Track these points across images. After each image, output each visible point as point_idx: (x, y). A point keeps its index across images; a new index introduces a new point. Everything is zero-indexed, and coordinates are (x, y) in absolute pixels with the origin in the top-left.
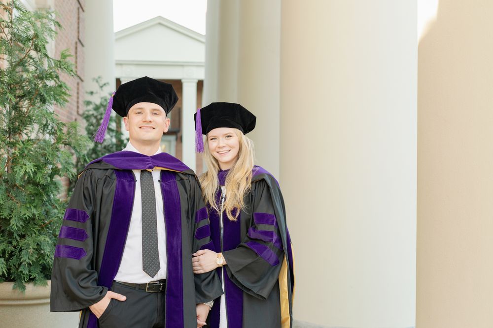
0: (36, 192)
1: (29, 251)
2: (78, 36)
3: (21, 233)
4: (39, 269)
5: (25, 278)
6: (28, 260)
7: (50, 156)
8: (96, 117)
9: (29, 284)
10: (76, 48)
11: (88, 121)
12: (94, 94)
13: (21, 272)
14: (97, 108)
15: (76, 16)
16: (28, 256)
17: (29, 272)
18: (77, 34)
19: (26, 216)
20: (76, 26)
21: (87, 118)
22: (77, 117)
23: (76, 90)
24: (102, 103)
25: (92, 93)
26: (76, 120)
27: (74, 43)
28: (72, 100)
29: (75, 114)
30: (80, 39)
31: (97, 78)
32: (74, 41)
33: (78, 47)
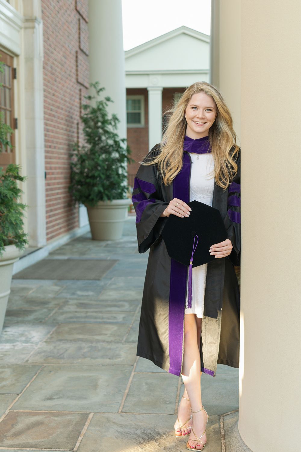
2: (80, 46)
8: (93, 120)
10: (77, 57)
14: (94, 111)
15: (77, 26)
18: (78, 44)
20: (77, 36)
21: (85, 121)
22: (80, 121)
23: (78, 96)
24: (98, 107)
25: (90, 98)
26: (78, 124)
27: (73, 52)
28: (73, 105)
29: (77, 118)
30: (81, 48)
31: (94, 84)
32: (74, 50)
33: (79, 56)
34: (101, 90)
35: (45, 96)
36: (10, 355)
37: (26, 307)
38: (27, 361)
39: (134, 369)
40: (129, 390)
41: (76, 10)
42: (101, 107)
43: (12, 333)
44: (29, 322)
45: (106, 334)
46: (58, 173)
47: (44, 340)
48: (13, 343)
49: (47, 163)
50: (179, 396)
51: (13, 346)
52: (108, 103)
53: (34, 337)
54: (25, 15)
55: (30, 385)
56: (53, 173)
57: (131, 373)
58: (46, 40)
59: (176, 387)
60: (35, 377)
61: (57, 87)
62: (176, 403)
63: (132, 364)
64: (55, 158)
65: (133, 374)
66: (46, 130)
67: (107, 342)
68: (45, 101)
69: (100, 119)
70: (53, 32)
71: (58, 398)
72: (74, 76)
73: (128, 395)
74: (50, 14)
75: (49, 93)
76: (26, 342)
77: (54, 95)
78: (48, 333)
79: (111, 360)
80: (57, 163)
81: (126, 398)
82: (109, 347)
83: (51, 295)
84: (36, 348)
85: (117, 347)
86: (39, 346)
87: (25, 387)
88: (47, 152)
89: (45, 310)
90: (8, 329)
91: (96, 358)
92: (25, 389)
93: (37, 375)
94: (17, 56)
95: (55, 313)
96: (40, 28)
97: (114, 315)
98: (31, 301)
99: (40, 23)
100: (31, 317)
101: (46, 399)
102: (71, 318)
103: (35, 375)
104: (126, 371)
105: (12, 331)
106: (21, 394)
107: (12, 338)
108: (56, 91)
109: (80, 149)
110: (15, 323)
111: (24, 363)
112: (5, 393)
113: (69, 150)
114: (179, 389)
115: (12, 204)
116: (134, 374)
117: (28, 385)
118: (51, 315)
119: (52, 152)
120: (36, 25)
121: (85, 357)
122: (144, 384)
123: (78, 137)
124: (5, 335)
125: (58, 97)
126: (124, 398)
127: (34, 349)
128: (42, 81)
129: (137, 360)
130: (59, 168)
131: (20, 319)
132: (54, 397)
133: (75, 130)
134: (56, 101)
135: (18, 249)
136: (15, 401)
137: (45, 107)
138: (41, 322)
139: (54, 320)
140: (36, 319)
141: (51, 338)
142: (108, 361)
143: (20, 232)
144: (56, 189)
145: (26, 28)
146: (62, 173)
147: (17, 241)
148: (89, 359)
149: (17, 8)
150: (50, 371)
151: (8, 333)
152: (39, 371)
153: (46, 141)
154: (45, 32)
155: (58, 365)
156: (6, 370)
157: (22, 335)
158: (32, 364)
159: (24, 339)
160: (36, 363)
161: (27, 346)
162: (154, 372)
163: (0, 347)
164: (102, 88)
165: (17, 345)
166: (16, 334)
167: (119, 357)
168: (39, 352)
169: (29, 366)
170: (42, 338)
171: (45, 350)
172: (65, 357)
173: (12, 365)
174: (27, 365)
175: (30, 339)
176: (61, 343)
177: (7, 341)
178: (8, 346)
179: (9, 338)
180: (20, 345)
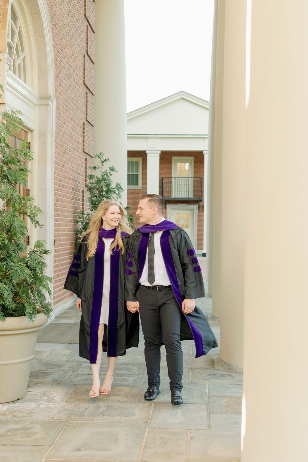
2: (87, 118)
7: (7, 222)
8: (98, 189)
11: (91, 192)
12: (96, 169)
14: (99, 181)
15: (85, 99)
18: (85, 116)
20: (84, 109)
21: (90, 190)
22: (86, 189)
23: (84, 166)
24: (103, 176)
26: (83, 191)
27: (81, 124)
28: (79, 174)
29: (82, 187)
30: (88, 120)
31: (99, 155)
32: (82, 122)
33: (85, 128)
34: (105, 160)
35: (56, 168)
36: (36, 412)
37: (43, 369)
38: (53, 418)
39: (148, 425)
40: (146, 444)
41: (84, 84)
42: (105, 177)
43: (34, 393)
44: (48, 383)
45: (120, 395)
46: (65, 240)
47: (65, 400)
48: (37, 402)
49: (56, 231)
50: (189, 448)
51: (38, 404)
52: (112, 172)
53: (55, 397)
54: (39, 94)
56: (60, 240)
57: (146, 429)
58: (58, 115)
59: (186, 441)
60: (62, 431)
61: (66, 158)
62: (187, 454)
63: (146, 421)
64: (63, 225)
65: (147, 430)
66: (56, 200)
67: (122, 402)
68: (55, 173)
69: (105, 189)
70: (64, 108)
71: (85, 450)
72: (81, 147)
73: (145, 447)
74: (62, 91)
75: (59, 164)
76: (49, 401)
77: (63, 166)
78: (68, 393)
79: (128, 418)
80: (64, 230)
81: (144, 450)
82: (124, 406)
83: (64, 359)
84: (59, 407)
85: (131, 407)
86: (61, 405)
87: (55, 440)
88: (56, 220)
89: (61, 372)
90: (30, 390)
91: (113, 416)
92: (55, 441)
94: (31, 131)
95: (71, 375)
96: (53, 105)
97: (125, 378)
98: (46, 364)
99: (53, 101)
100: (50, 379)
101: (75, 450)
103: (62, 430)
104: (141, 427)
105: (35, 391)
106: (53, 446)
107: (35, 398)
108: (64, 162)
109: (85, 216)
110: (35, 384)
111: (51, 420)
112: (39, 445)
113: (75, 217)
114: (188, 443)
116: (149, 430)
117: (57, 439)
118: (67, 377)
119: (61, 221)
120: (50, 103)
121: (104, 415)
122: (158, 438)
123: (83, 205)
124: (29, 395)
125: (66, 167)
126: (142, 450)
127: (56, 407)
128: (54, 154)
129: (150, 418)
130: (66, 235)
131: (39, 380)
132: (82, 449)
133: (81, 198)
134: (65, 172)
136: (48, 452)
137: (56, 179)
138: (59, 383)
140: (54, 381)
141: (71, 398)
142: (124, 418)
143: (46, 302)
144: (62, 255)
145: (40, 105)
146: (68, 240)
148: (108, 416)
149: (32, 88)
150: (75, 427)
151: (31, 393)
152: (65, 427)
153: (56, 210)
154: (57, 108)
155: (81, 421)
156: (35, 425)
157: (44, 395)
158: (58, 421)
159: (46, 398)
160: (61, 420)
161: (50, 405)
162: (166, 428)
163: (26, 406)
164: (106, 159)
165: (41, 404)
166: (38, 394)
167: (133, 415)
168: (62, 410)
169: (55, 422)
170: (63, 398)
171: (67, 408)
172: (86, 414)
173: (40, 421)
174: (54, 422)
175: (52, 398)
176: (81, 403)
177: (32, 400)
178: (33, 405)
179: (32, 398)
180: (44, 404)
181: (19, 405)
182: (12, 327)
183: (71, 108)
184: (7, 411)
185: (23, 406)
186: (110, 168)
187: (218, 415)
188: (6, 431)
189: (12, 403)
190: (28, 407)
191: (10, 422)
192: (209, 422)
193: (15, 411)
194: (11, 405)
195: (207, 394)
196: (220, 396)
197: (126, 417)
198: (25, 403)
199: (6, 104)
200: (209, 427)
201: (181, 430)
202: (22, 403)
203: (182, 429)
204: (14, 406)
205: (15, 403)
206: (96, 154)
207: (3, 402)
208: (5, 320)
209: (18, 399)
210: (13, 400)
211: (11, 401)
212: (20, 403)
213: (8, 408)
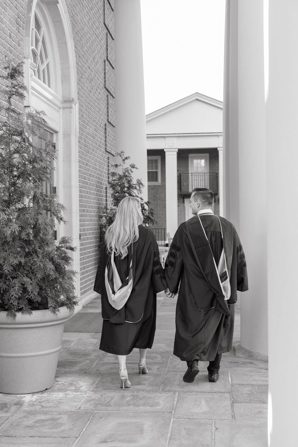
0: (21, 245)
1: (15, 288)
2: (108, 119)
3: (14, 276)
4: (26, 302)
5: (15, 308)
6: (15, 295)
7: (32, 219)
8: (120, 186)
9: (18, 313)
10: (106, 129)
12: (118, 167)
13: (12, 303)
14: (121, 178)
15: (106, 102)
16: (15, 292)
17: (18, 303)
18: (106, 117)
19: (14, 263)
20: (106, 110)
21: (113, 186)
22: (108, 186)
23: (106, 164)
24: (124, 173)
25: (116, 166)
26: (106, 188)
27: (103, 125)
28: (102, 172)
29: (105, 184)
30: (109, 121)
31: (120, 153)
32: (103, 123)
33: (107, 128)
34: (126, 158)
35: (80, 167)
36: (63, 402)
37: (70, 358)
38: (80, 408)
39: (173, 415)
40: (171, 435)
41: (105, 88)
42: (127, 174)
43: (62, 383)
44: (75, 373)
45: (145, 384)
46: (90, 234)
47: (91, 390)
48: (65, 392)
49: (81, 225)
50: (214, 439)
51: (65, 394)
52: (133, 170)
53: (82, 386)
54: (63, 97)
55: (85, 430)
56: (86, 235)
57: (171, 419)
58: (81, 117)
59: (211, 432)
60: (89, 422)
61: (90, 157)
63: (171, 411)
64: (88, 220)
65: (172, 420)
66: (81, 196)
67: (147, 391)
68: (80, 171)
69: (126, 185)
70: (86, 110)
71: (111, 441)
72: (104, 146)
73: (170, 439)
74: (84, 94)
75: (83, 163)
76: (76, 390)
77: (87, 165)
78: (94, 383)
79: (153, 408)
80: (89, 225)
81: (169, 441)
82: (148, 396)
83: (91, 348)
84: (86, 396)
85: (156, 396)
86: (87, 395)
87: (82, 431)
88: (81, 216)
89: (88, 362)
90: (58, 379)
91: (138, 406)
92: (82, 433)
93: (90, 420)
94: (56, 132)
95: (97, 364)
96: (76, 107)
98: (74, 353)
99: (76, 103)
100: (77, 368)
101: (101, 442)
102: (112, 369)
104: (166, 417)
105: (63, 381)
106: (80, 437)
107: (63, 388)
108: (88, 161)
109: (108, 211)
110: (63, 373)
111: (77, 410)
112: (66, 437)
113: (99, 212)
114: (213, 434)
115: (65, 271)
116: (173, 420)
118: (94, 366)
119: (85, 216)
120: (73, 105)
121: (129, 405)
122: (183, 429)
123: (106, 201)
124: (57, 384)
125: (90, 166)
127: (83, 397)
128: (78, 154)
129: (174, 408)
130: (91, 229)
131: (67, 370)
132: (108, 440)
133: (104, 194)
134: (88, 170)
135: (69, 310)
136: (75, 444)
137: (80, 176)
138: (86, 372)
139: (97, 370)
140: (81, 370)
141: (97, 387)
142: (149, 408)
143: (71, 295)
145: (64, 108)
146: (93, 234)
147: (68, 303)
148: (133, 406)
149: (56, 92)
150: (101, 418)
151: (59, 383)
152: (91, 417)
153: (81, 206)
154: (80, 110)
155: (107, 412)
156: (63, 416)
157: (71, 384)
158: (85, 411)
159: (73, 388)
160: (88, 410)
161: (77, 395)
162: (190, 418)
163: (54, 396)
164: (127, 156)
165: (69, 393)
166: (66, 383)
167: (158, 405)
168: (89, 400)
169: (82, 412)
170: (89, 387)
171: (93, 398)
172: (111, 404)
173: (67, 411)
174: (80, 412)
175: (79, 388)
176: (107, 392)
177: (60, 390)
178: (61, 395)
179: (60, 388)
180: (72, 394)
181: (48, 395)
182: (39, 320)
183: (93, 110)
184: (35, 401)
185: (51, 396)
186: (131, 165)
187: (242, 404)
188: (34, 422)
189: (40, 393)
190: (56, 397)
191: (38, 413)
192: (233, 411)
193: (44, 401)
194: (40, 395)
195: (230, 382)
196: (243, 385)
197: (151, 407)
198: (53, 393)
199: (31, 107)
200: (233, 417)
201: (205, 420)
202: (50, 393)
203: (207, 419)
204: (43, 396)
205: (44, 393)
206: (118, 153)
207: (32, 392)
208: (32, 314)
209: (46, 389)
210: (42, 390)
211: (40, 391)
212: (49, 393)
213: (36, 398)
